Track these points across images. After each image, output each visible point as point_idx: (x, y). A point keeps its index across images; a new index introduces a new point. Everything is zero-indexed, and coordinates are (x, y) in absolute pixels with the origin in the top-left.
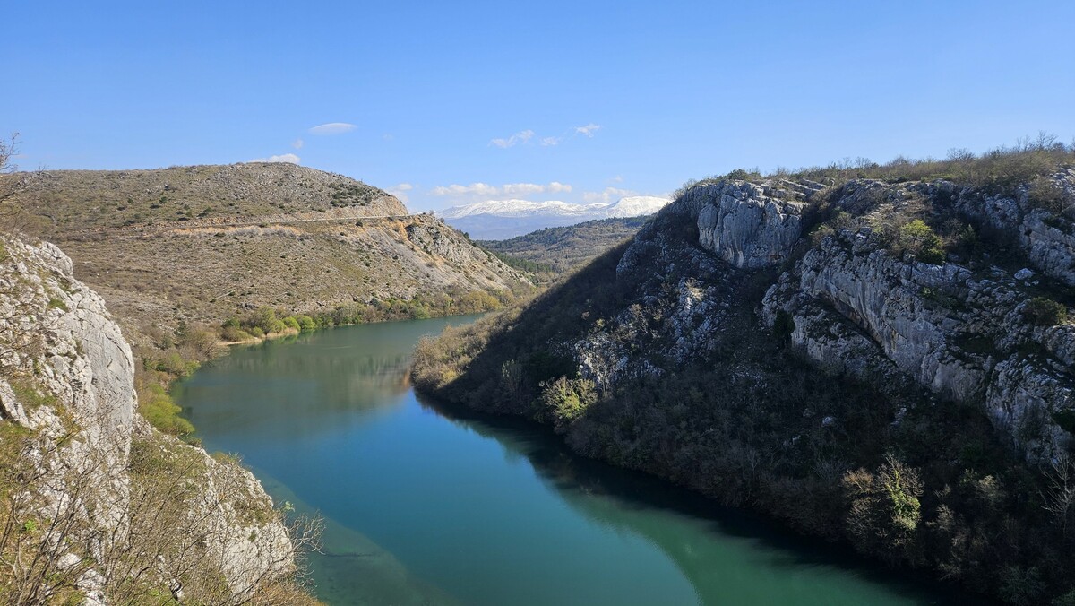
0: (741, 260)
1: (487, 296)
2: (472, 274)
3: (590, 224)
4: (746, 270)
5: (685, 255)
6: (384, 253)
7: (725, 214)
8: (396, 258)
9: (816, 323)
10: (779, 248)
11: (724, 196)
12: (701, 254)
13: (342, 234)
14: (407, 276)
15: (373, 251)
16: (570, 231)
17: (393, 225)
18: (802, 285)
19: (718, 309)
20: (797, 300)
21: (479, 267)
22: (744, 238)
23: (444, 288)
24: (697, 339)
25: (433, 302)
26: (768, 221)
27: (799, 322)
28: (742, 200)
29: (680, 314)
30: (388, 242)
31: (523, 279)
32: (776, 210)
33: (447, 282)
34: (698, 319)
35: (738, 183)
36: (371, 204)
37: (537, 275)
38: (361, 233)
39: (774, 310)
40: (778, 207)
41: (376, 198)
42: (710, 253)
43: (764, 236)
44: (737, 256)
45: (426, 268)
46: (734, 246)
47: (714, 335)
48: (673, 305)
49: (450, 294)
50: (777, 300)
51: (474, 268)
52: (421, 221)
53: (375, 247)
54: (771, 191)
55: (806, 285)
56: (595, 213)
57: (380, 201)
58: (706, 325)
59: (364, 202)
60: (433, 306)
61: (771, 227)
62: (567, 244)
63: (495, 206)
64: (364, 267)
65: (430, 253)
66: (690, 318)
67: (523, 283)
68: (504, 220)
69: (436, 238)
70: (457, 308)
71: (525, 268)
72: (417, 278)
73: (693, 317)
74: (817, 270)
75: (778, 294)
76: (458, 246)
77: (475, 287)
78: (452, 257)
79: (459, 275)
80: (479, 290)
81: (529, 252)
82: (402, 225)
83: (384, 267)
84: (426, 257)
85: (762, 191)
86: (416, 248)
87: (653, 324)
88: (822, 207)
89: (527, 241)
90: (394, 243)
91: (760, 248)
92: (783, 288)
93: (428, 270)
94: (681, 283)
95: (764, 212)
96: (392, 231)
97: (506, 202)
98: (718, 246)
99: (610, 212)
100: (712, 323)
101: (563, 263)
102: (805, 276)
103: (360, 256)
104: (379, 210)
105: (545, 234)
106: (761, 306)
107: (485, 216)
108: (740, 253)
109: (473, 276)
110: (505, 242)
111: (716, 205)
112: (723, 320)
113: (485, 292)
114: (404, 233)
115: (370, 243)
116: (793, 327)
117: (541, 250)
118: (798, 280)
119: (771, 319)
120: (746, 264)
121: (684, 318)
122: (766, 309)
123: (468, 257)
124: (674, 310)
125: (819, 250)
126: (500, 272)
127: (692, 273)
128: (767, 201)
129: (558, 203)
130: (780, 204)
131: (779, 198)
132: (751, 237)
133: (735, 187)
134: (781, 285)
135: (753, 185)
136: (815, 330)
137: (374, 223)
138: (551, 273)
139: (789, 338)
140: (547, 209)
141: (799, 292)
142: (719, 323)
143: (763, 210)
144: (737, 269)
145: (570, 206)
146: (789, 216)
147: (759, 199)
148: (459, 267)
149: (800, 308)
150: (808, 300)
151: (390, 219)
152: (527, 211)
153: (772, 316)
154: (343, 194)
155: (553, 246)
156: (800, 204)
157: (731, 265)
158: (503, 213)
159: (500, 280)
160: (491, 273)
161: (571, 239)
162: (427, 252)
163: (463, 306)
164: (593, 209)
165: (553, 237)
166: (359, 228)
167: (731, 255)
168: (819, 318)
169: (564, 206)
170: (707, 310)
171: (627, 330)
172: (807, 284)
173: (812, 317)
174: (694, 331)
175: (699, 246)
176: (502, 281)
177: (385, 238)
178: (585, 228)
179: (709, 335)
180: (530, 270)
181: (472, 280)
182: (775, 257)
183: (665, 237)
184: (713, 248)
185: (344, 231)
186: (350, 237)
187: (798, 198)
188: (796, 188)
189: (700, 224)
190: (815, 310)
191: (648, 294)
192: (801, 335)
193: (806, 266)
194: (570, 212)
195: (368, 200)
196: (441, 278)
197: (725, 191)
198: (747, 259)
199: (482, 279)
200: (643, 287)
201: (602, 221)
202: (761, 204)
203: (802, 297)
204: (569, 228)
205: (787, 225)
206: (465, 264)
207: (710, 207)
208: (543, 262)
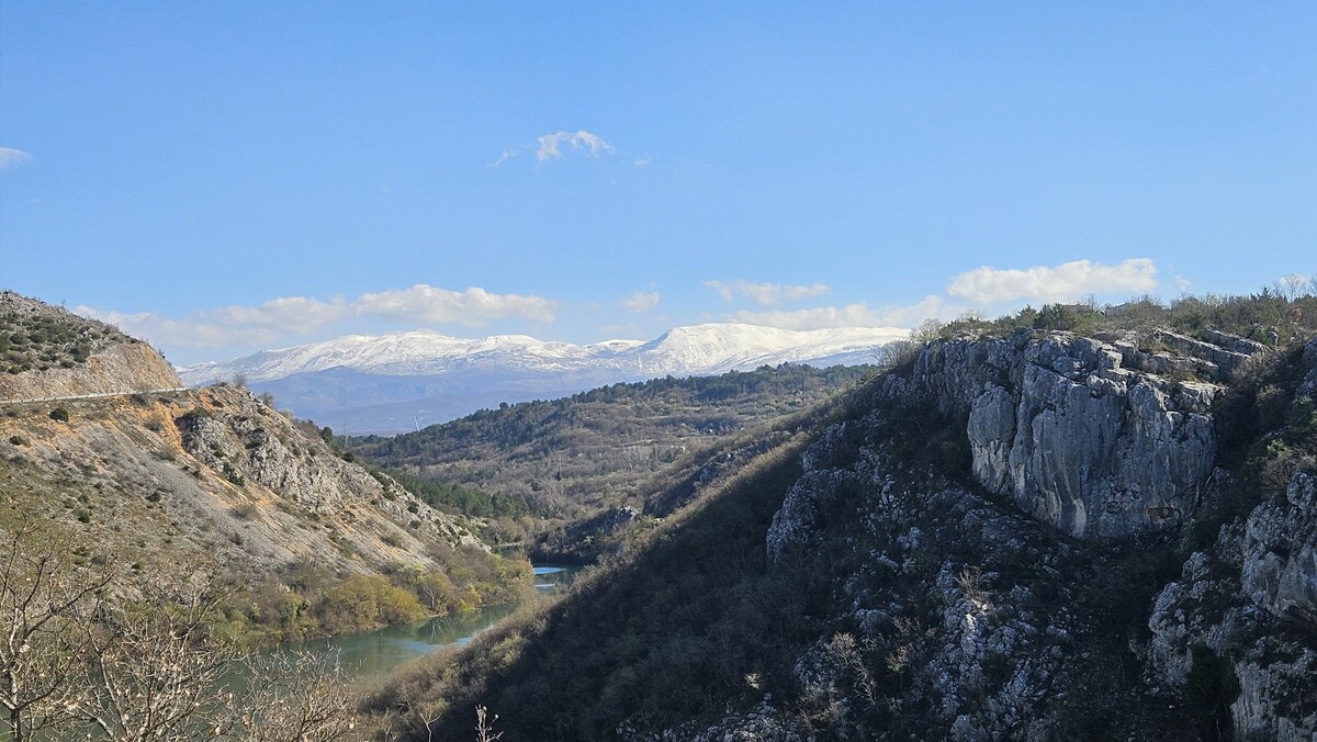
0: (1081, 518)
1: (387, 587)
2: (348, 533)
3: (609, 394)
4: (1094, 546)
5: (941, 506)
6: (124, 485)
7: (1037, 411)
8: (154, 498)
9: (1292, 681)
10: (1168, 490)
11: (1030, 368)
12: (981, 506)
13: (15, 441)
14: (184, 543)
15: (96, 481)
16: (562, 410)
17: (145, 414)
18: (1247, 586)
19: (1041, 643)
20: (1240, 622)
21: (362, 512)
22: (1085, 468)
23: (279, 571)
24: (1000, 717)
25: (256, 608)
26: (1138, 427)
27: (1247, 674)
28: (1076, 379)
29: (952, 656)
30: (135, 458)
31: (469, 540)
32: (1158, 402)
33: (286, 555)
34: (998, 671)
35: (1061, 338)
36: (89, 364)
37: (494, 523)
38: (65, 437)
39: (1180, 646)
40: (1160, 396)
41: (101, 349)
42: (1004, 502)
43: (1131, 462)
44: (1069, 509)
45: (232, 521)
46: (1061, 486)
47: (1041, 708)
48: (931, 632)
49: (293, 586)
50: (1187, 622)
51: (349, 517)
52: (216, 403)
53: (101, 470)
54: (1139, 358)
55: (1255, 588)
56: (611, 363)
57: (112, 355)
58: (1018, 686)
59: (70, 359)
60: (254, 619)
61: (1145, 440)
62: (557, 443)
63: (366, 349)
64: (74, 523)
65: (239, 482)
66: (976, 667)
67: (469, 550)
68: (386, 382)
69: (254, 446)
70: (315, 622)
71: (464, 507)
72: (209, 546)
73: (984, 664)
74: (1282, 551)
75: (1188, 605)
76: (310, 462)
77: (356, 566)
78: (294, 490)
79: (314, 535)
80: (367, 573)
81: (465, 465)
82: (167, 414)
83: (124, 522)
84: (231, 494)
85: (1118, 356)
86: (205, 471)
87: (890, 684)
88: (1262, 395)
89: (457, 436)
90: (148, 459)
91: (1124, 492)
92: (1197, 591)
93: (236, 526)
94: (944, 577)
95: (1128, 407)
96: (141, 429)
97: (392, 339)
98: (1021, 484)
99: (646, 359)
100: (1033, 678)
101: (554, 493)
102: (1252, 566)
103: (64, 496)
104: (107, 378)
105: (501, 420)
106: (1146, 636)
107: (342, 372)
108: (1078, 504)
109: (348, 536)
110: (402, 440)
111: (1009, 388)
112: (1057, 671)
113: (383, 578)
114: (173, 434)
115: (87, 462)
116: (1235, 691)
117: (492, 459)
118: (1235, 572)
119: (1177, 668)
120: (1092, 526)
121: (962, 668)
122: (1161, 641)
123: (334, 489)
124: (933, 648)
125: (1284, 503)
126: (415, 524)
127: (967, 554)
128: (1132, 381)
129: (521, 339)
130: (1163, 388)
131: (1159, 373)
132: (1101, 465)
133: (1055, 348)
134: (1190, 584)
135: (1096, 344)
136: (1292, 698)
137: (99, 410)
138: (528, 519)
139: (1227, 717)
140: (494, 355)
141: (1241, 603)
142: (1050, 678)
143: (1123, 402)
144: (1072, 541)
145: (549, 348)
146: (1186, 417)
147: (1115, 377)
148: (314, 517)
149: (1248, 642)
150: (1265, 623)
151: (138, 400)
152: (446, 360)
153: (1177, 660)
154: (15, 339)
155: (522, 449)
156: (1205, 388)
157: (1059, 532)
158: (387, 365)
159: (416, 545)
160: (393, 528)
161: (566, 432)
162: (232, 479)
163: (330, 616)
164: (607, 354)
165: (521, 426)
166: (59, 426)
167: (1056, 508)
168: (1299, 667)
169: (536, 347)
170: (1017, 647)
171: (825, 698)
172: (1258, 583)
173: (1279, 666)
174: (991, 702)
175: (974, 485)
176: (420, 546)
177: (127, 449)
178: (597, 404)
179: (1027, 708)
180: (476, 512)
181: (346, 548)
182: (1159, 511)
183: (883, 460)
184: (1010, 489)
185: (22, 433)
186: (36, 448)
187: (1201, 373)
188: (1193, 350)
189: (973, 432)
190: (1286, 648)
191: (863, 605)
192: (1258, 708)
193: (1254, 542)
194: (549, 360)
195: (79, 354)
196: (269, 547)
197: (1031, 354)
198: (1095, 518)
199: (372, 543)
200: (848, 587)
201: (639, 386)
202: (1120, 388)
203: (1251, 616)
204: (560, 403)
205: (1184, 438)
206: (327, 508)
207: (998, 392)
208: (502, 488)
